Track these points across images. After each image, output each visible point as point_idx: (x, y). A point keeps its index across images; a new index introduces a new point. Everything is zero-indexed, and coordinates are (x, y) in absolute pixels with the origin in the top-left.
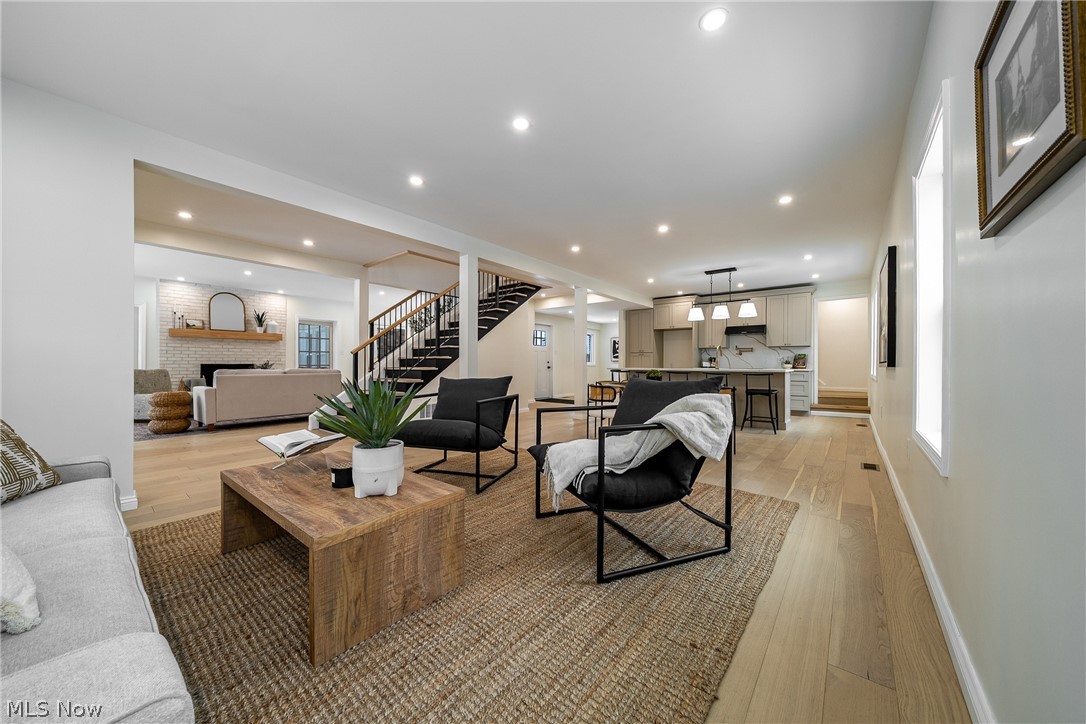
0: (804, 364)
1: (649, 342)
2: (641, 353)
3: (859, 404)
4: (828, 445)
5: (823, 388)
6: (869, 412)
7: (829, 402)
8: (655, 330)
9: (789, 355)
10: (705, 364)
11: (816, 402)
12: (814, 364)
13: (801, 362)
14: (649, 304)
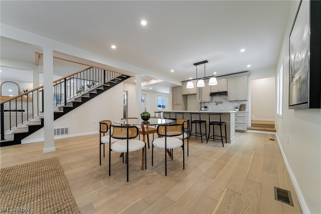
0: (244, 109)
1: (180, 100)
2: (178, 104)
3: (270, 127)
4: (252, 158)
5: (253, 119)
6: (275, 131)
7: (256, 126)
8: (182, 95)
9: (238, 105)
10: (202, 109)
11: (250, 126)
12: (249, 108)
13: (243, 107)
14: (180, 84)
